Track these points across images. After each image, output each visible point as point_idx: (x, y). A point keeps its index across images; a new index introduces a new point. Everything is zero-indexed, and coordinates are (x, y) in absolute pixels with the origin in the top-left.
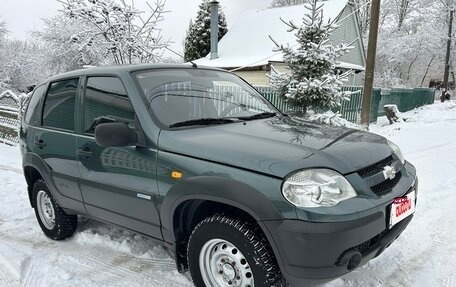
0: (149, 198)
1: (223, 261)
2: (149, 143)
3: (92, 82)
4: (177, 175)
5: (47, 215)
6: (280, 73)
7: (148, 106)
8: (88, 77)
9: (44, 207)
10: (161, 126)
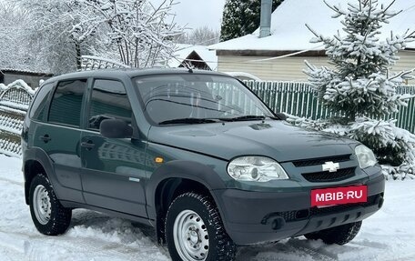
0: (138, 180)
1: (190, 229)
2: (142, 136)
3: (98, 84)
4: (159, 160)
5: (42, 210)
6: (317, 70)
7: (144, 109)
8: (95, 79)
9: (40, 202)
10: (152, 123)
